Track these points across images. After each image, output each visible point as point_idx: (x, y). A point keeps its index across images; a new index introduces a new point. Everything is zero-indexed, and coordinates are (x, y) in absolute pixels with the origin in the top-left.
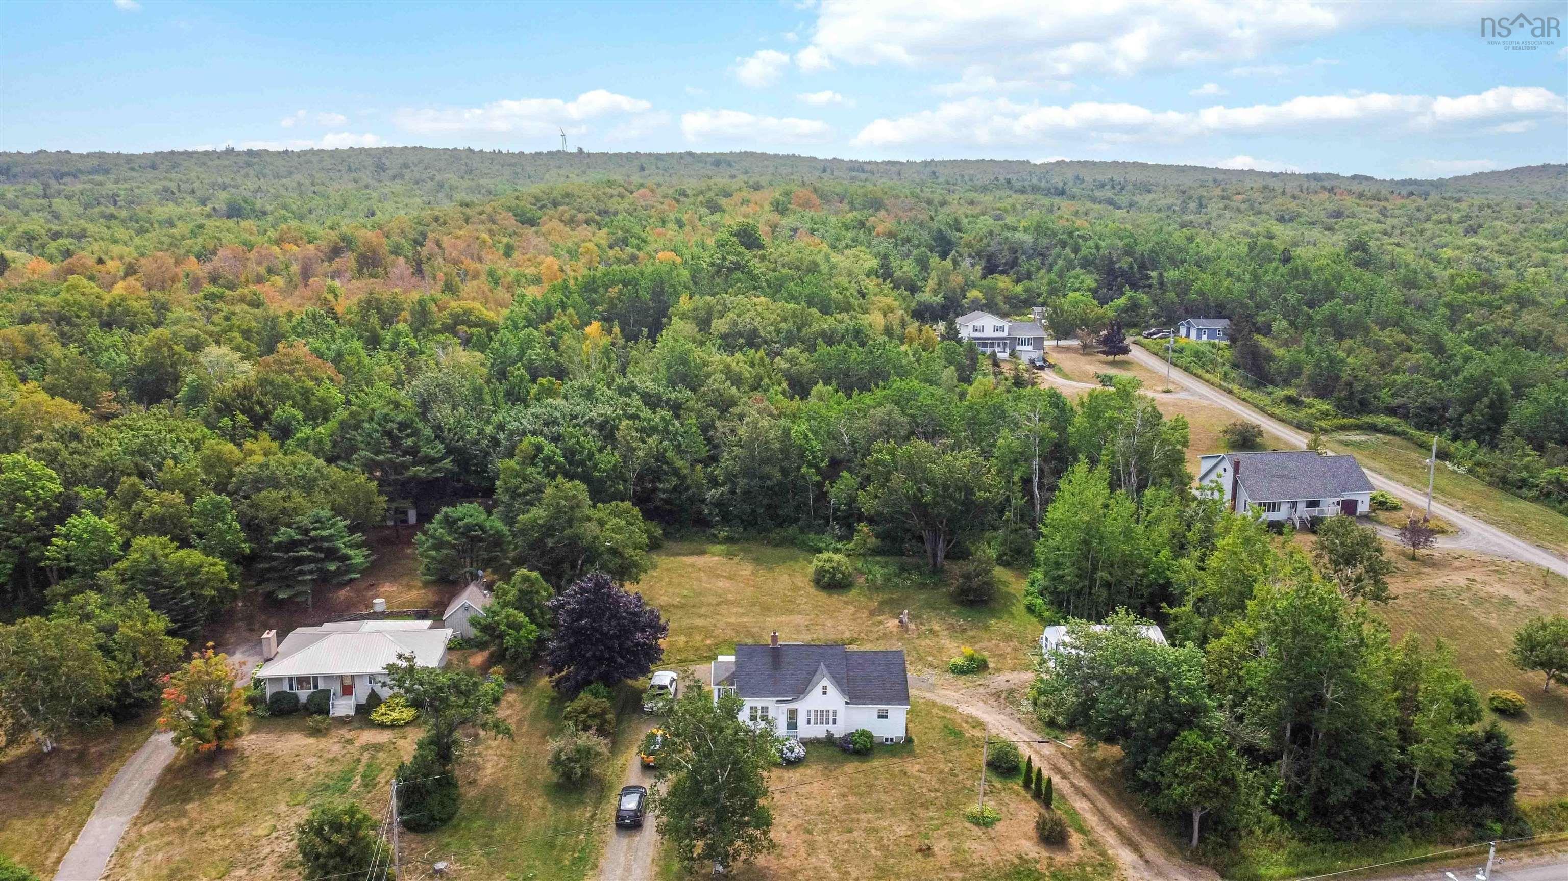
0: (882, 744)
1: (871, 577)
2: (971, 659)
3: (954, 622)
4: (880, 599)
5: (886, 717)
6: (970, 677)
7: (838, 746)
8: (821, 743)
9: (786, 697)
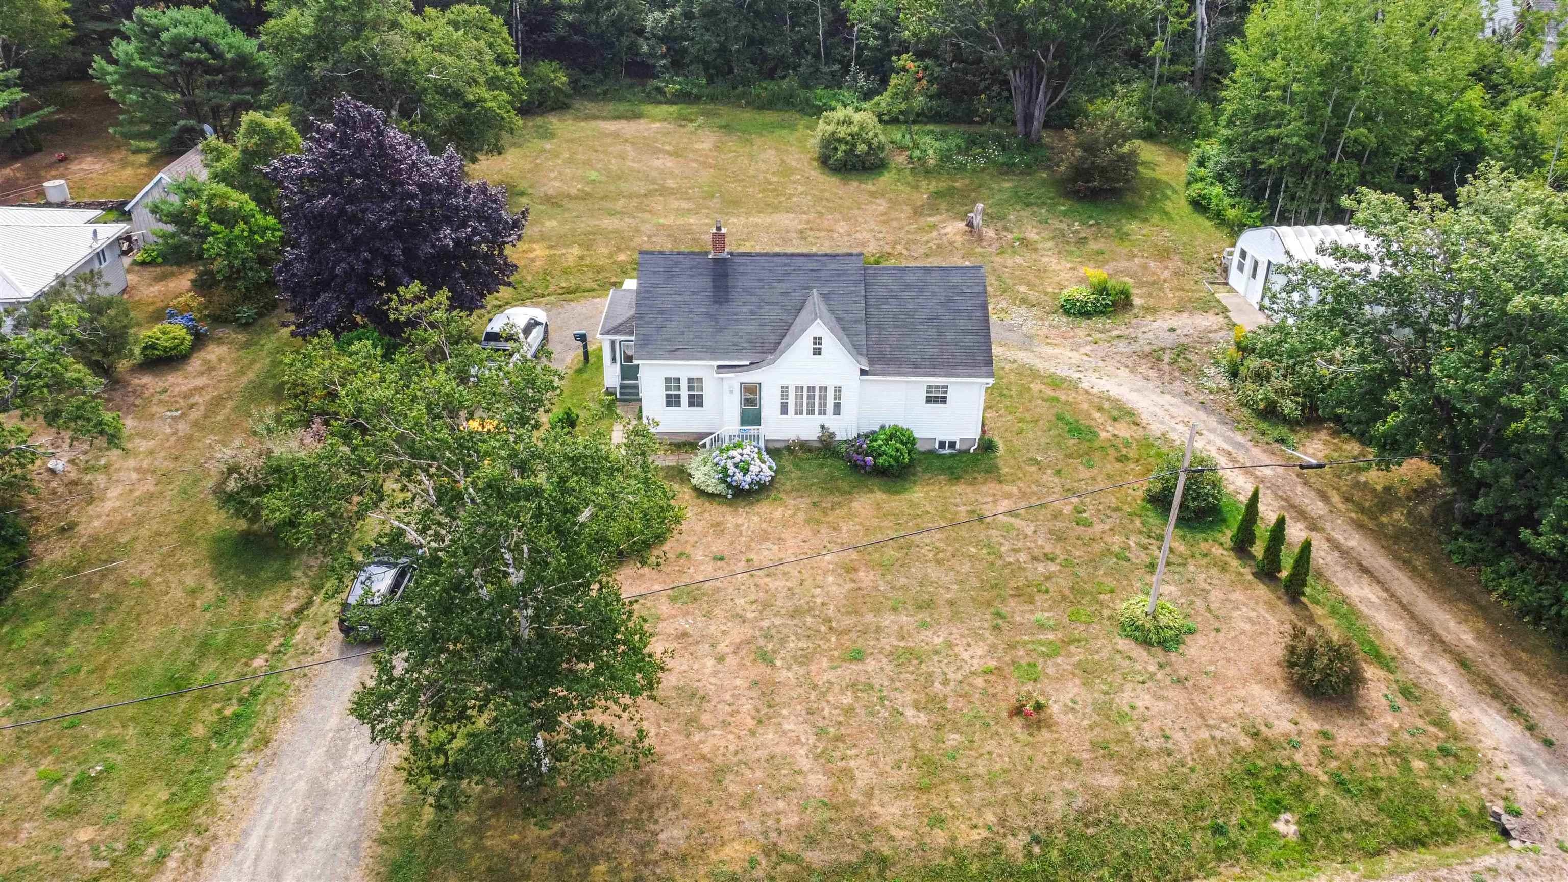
0: (931, 452)
1: (917, 153)
2: (1102, 290)
3: (1064, 226)
4: (932, 188)
5: (943, 400)
6: (1099, 322)
7: (842, 458)
8: (810, 450)
9: (738, 359)
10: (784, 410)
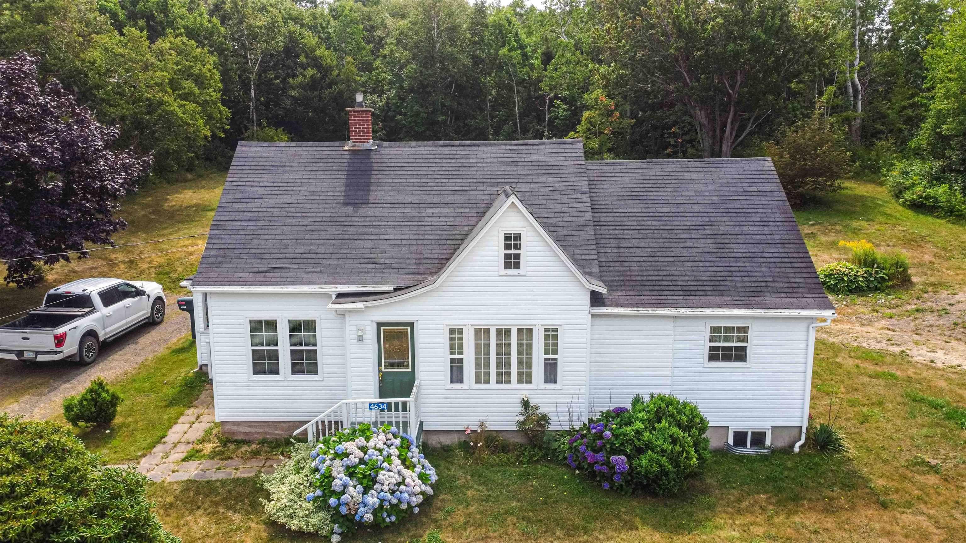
2: (871, 262)
5: (740, 354)
6: (880, 298)
7: (564, 463)
8: (504, 448)
9: (374, 282)
10: (456, 374)
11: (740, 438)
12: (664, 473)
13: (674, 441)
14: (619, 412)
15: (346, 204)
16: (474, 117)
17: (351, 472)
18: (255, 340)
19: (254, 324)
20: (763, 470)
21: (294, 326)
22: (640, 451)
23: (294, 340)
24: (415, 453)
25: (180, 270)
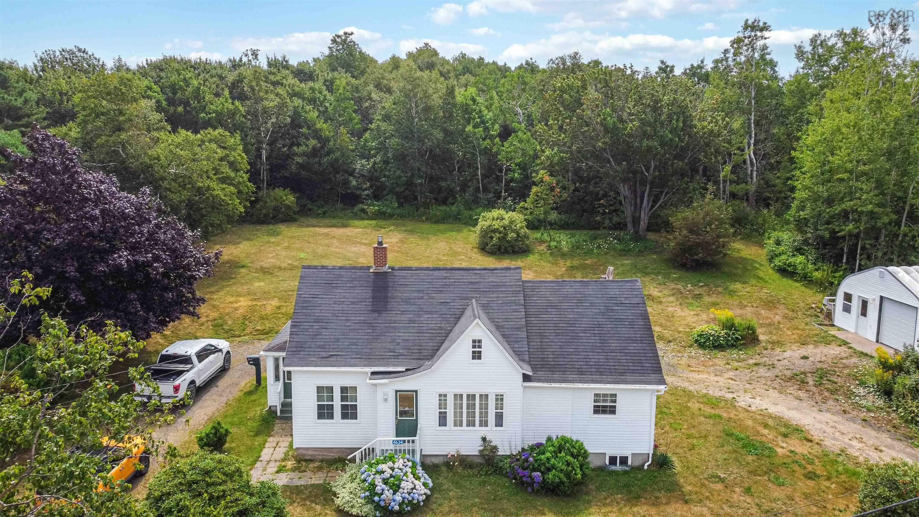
0: (601, 469)
1: (553, 244)
2: (729, 325)
5: (612, 410)
6: (734, 354)
7: (506, 475)
8: (471, 466)
9: (394, 365)
10: (443, 420)
11: (613, 460)
12: (562, 483)
13: (568, 464)
14: (539, 445)
15: (374, 311)
16: (445, 180)
17: (385, 482)
18: (319, 398)
19: (320, 389)
20: (624, 479)
21: (344, 390)
22: (549, 470)
23: (343, 399)
24: (420, 471)
25: (230, 322)
